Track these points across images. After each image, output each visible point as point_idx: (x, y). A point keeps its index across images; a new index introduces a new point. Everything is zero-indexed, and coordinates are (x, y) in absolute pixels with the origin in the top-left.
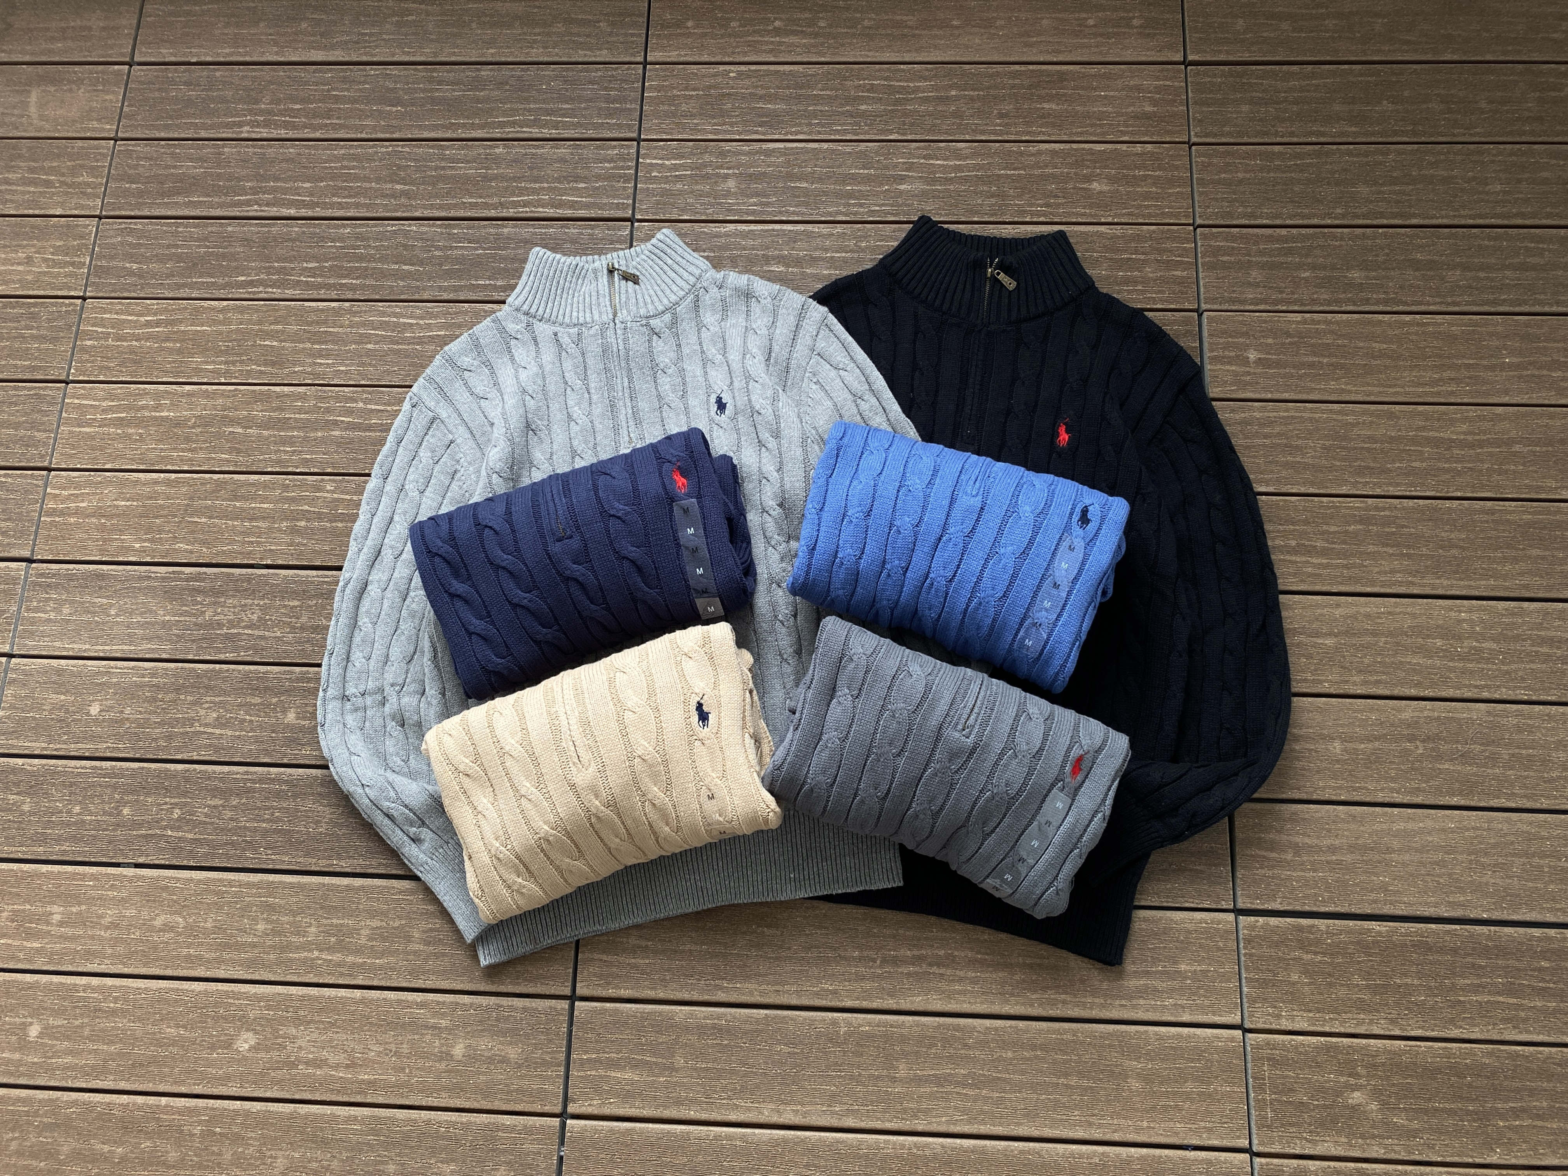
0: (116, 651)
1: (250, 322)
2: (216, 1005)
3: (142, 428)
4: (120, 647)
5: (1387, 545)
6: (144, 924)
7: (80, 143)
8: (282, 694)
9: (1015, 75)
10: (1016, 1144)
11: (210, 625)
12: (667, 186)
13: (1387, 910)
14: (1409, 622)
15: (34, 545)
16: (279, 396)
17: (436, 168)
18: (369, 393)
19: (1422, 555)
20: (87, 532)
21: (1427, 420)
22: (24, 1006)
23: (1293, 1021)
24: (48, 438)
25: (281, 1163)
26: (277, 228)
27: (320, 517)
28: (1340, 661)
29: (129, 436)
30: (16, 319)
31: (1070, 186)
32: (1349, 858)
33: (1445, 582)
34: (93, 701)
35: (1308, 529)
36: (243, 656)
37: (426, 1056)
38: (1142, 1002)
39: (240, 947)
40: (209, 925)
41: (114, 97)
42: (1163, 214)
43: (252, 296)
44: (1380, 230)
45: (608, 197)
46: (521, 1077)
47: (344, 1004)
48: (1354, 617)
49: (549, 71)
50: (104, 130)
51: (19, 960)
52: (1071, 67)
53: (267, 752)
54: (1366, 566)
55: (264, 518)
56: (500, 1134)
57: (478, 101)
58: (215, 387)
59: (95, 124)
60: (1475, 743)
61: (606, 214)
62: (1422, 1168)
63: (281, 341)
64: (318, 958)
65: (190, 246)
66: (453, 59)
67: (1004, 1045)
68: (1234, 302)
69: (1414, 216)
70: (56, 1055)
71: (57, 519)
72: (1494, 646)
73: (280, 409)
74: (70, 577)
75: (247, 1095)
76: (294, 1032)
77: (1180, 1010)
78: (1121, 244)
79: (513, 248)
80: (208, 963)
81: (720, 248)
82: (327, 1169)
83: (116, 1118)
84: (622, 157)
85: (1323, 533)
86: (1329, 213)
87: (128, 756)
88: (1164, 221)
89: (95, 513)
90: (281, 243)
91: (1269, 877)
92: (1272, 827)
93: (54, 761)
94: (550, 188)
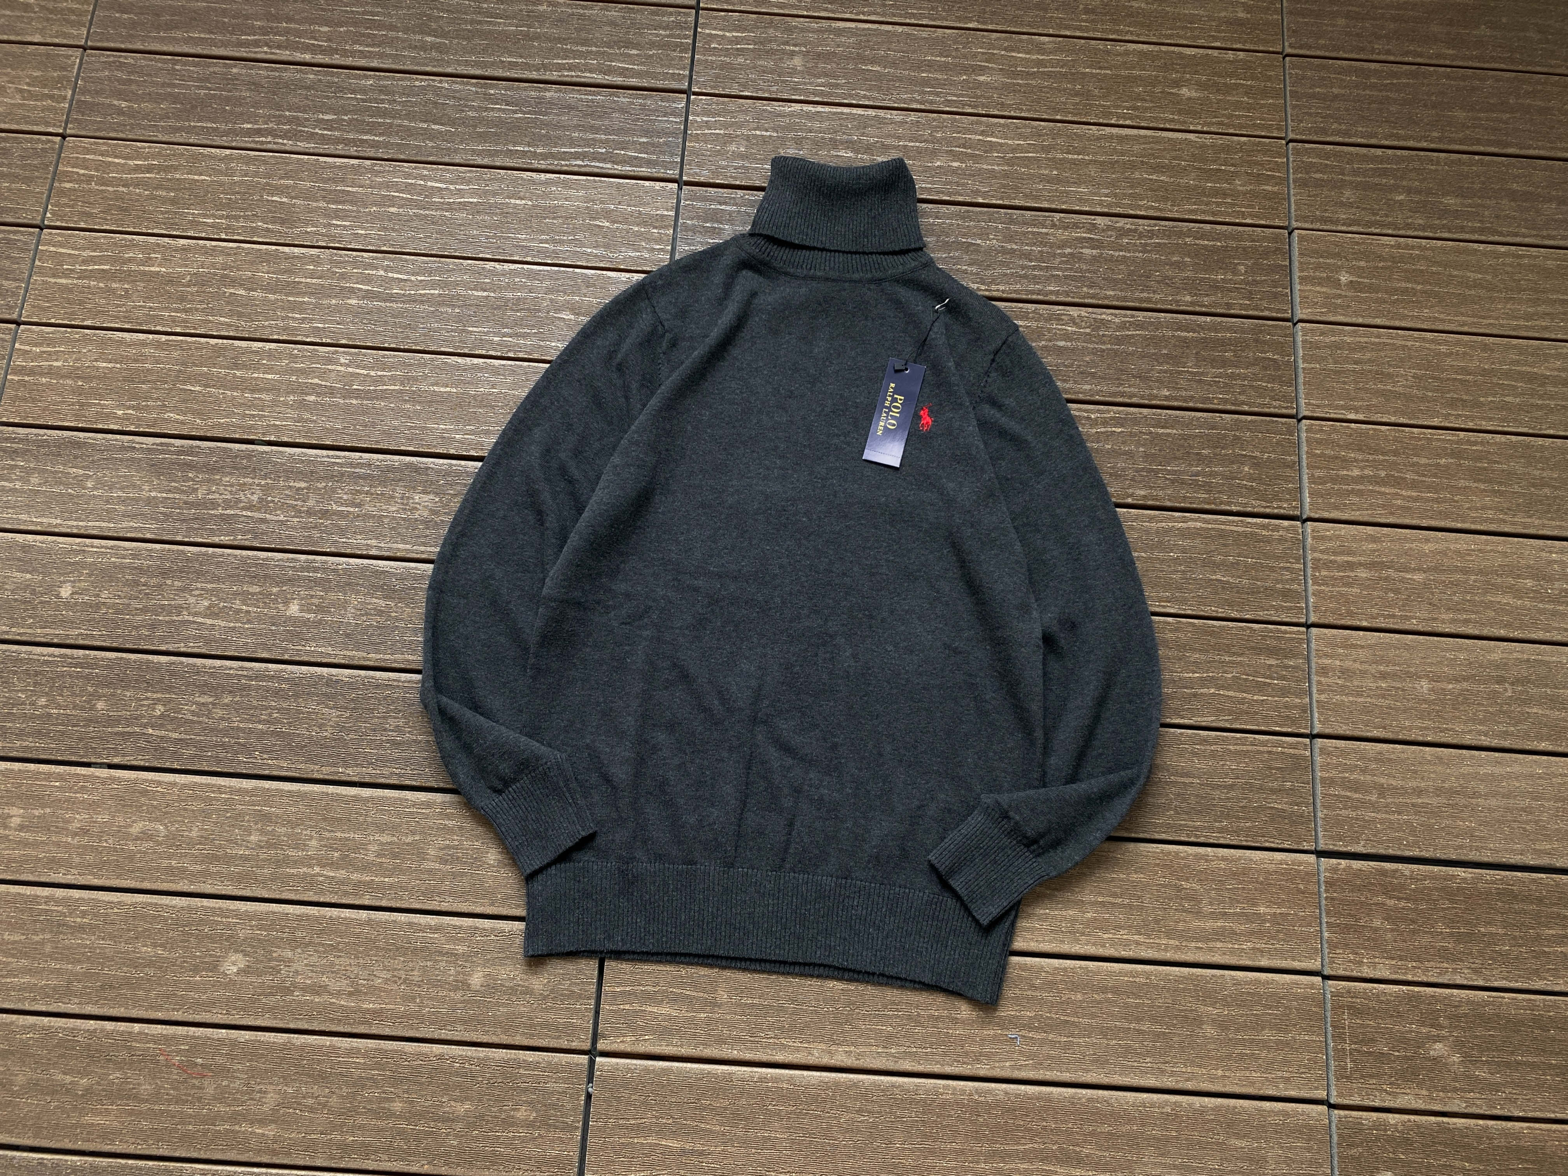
0: (92, 528)
1: (256, 174)
2: (201, 922)
3: (128, 283)
4: (98, 524)
5: (1479, 481)
6: (119, 831)
8: (284, 583)
10: (1085, 1092)
11: (203, 504)
12: (728, 60)
13: (1473, 856)
14: (1499, 561)
16: (287, 257)
17: (472, 22)
18: (391, 260)
19: (1515, 493)
20: (61, 394)
21: (1521, 354)
23: (1375, 969)
24: (17, 287)
25: (271, 1099)
26: (290, 73)
27: (331, 391)
28: (1428, 598)
29: (113, 291)
31: (1158, 90)
32: (1434, 801)
33: (1537, 522)
34: (64, 582)
35: (1399, 460)
36: (240, 539)
38: (1219, 945)
39: (229, 860)
40: (194, 834)
42: (1254, 125)
43: (259, 147)
44: (1477, 157)
45: (662, 66)
46: (547, 1010)
47: (347, 926)
48: (1444, 553)
53: (266, 647)
54: (1456, 501)
55: (268, 390)
56: (522, 1071)
58: (214, 243)
61: (660, 84)
62: (1504, 1123)
63: (292, 198)
64: (319, 875)
65: (188, 87)
67: (1074, 987)
68: (1325, 222)
69: (1510, 145)
70: (12, 974)
71: (26, 378)
73: (290, 272)
74: (42, 444)
75: (233, 1023)
76: (289, 954)
77: (1258, 954)
78: (1210, 154)
79: (556, 114)
80: (193, 877)
81: (784, 128)
82: (325, 1106)
83: (81, 1046)
84: (679, 25)
85: (1413, 465)
86: (1424, 137)
87: (104, 644)
88: (1255, 133)
89: (72, 374)
90: (294, 90)
91: (1352, 818)
92: (1356, 766)
93: (16, 647)
94: (597, 52)
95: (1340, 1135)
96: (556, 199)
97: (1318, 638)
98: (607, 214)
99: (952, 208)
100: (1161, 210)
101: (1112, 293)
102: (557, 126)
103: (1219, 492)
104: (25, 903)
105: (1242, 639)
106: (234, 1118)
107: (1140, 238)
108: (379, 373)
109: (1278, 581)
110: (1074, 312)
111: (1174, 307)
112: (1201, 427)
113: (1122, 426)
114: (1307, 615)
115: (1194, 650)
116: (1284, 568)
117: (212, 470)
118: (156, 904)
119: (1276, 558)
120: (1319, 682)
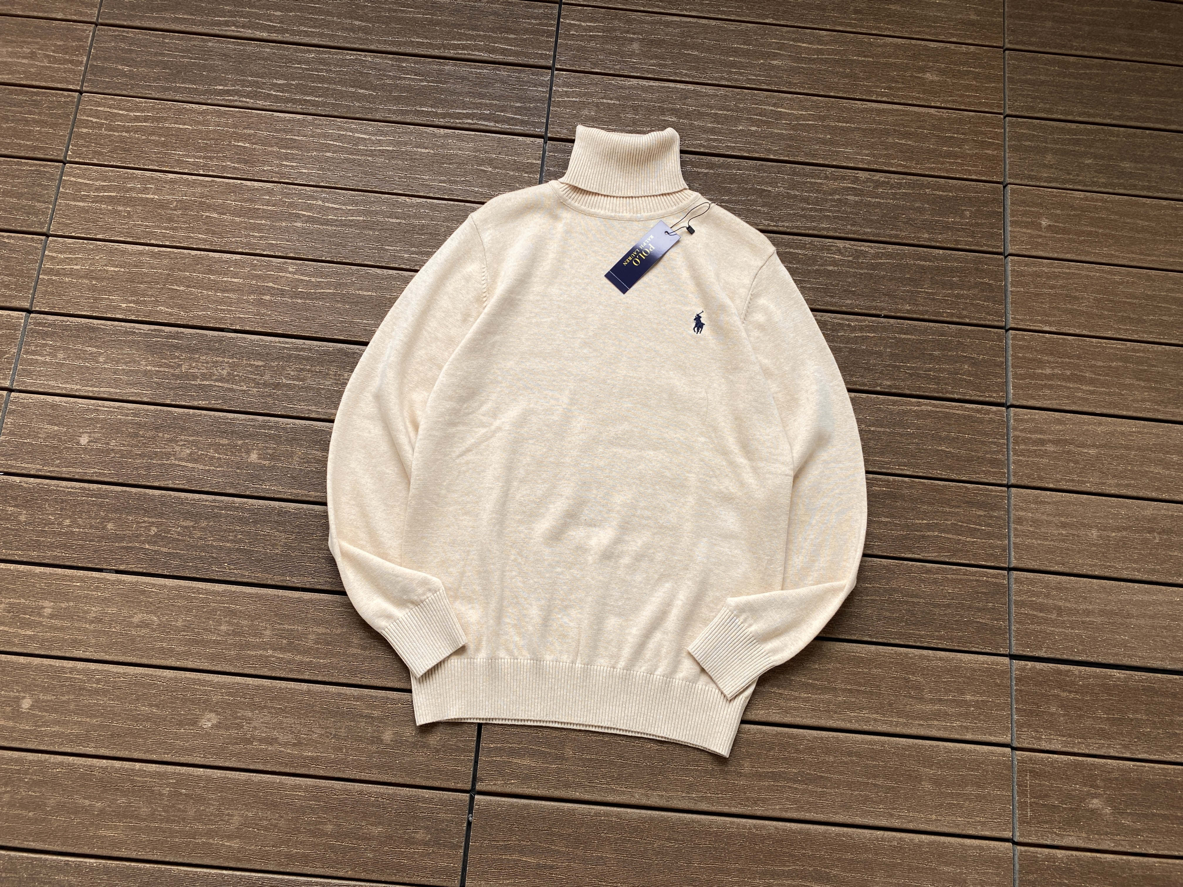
0: (104, 392)
1: (226, 125)
2: (185, 689)
3: (130, 206)
4: (107, 389)
5: (1140, 379)
6: (124, 620)
8: (246, 437)
10: (833, 828)
11: (186, 376)
12: (583, 44)
13: (1126, 661)
14: (1153, 440)
15: (33, 298)
16: (250, 189)
17: (390, 10)
18: (328, 194)
19: (1167, 389)
20: (80, 290)
21: (1175, 284)
22: (17, 683)
23: (1050, 743)
24: (46, 208)
25: (236, 820)
26: (251, 48)
27: (282, 293)
28: (1099, 467)
29: (118, 213)
30: (20, 104)
31: (908, 74)
32: (1099, 620)
34: (83, 433)
35: (1082, 363)
36: (213, 403)
37: (359, 739)
38: (936, 723)
40: (179, 624)
42: (980, 103)
43: (228, 104)
44: (1147, 132)
45: (533, 48)
46: (440, 759)
47: (292, 694)
48: (1112, 434)
51: (15, 645)
53: (232, 485)
54: (1123, 395)
55: (234, 291)
56: (420, 804)
58: (194, 177)
61: (531, 62)
62: (1141, 859)
63: (253, 144)
64: (271, 656)
65: (175, 57)
67: (828, 751)
68: (1032, 179)
69: (1174, 122)
70: (45, 724)
71: (54, 278)
73: (251, 201)
74: (66, 328)
75: (208, 764)
76: (250, 714)
77: (965, 731)
78: (946, 125)
79: (453, 83)
80: (178, 655)
81: (624, 98)
82: (275, 826)
83: (96, 778)
84: (546, 16)
85: (1092, 366)
86: (1109, 115)
87: (112, 480)
88: (981, 109)
89: (88, 275)
90: (255, 60)
91: (1037, 631)
92: (1041, 593)
93: (48, 481)
94: (484, 35)
95: (1020, 865)
96: (452, 149)
97: (1016, 495)
98: (490, 162)
99: (751, 162)
100: (907, 167)
101: (869, 230)
102: (453, 93)
103: (946, 384)
104: (55, 672)
105: (960, 496)
106: (210, 834)
107: (891, 188)
108: (318, 280)
109: (987, 452)
110: (840, 244)
111: (915, 242)
112: (933, 334)
113: (874, 332)
114: (1008, 478)
115: (923, 503)
116: (992, 443)
117: (193, 350)
118: (152, 675)
119: (987, 435)
120: (1016, 529)
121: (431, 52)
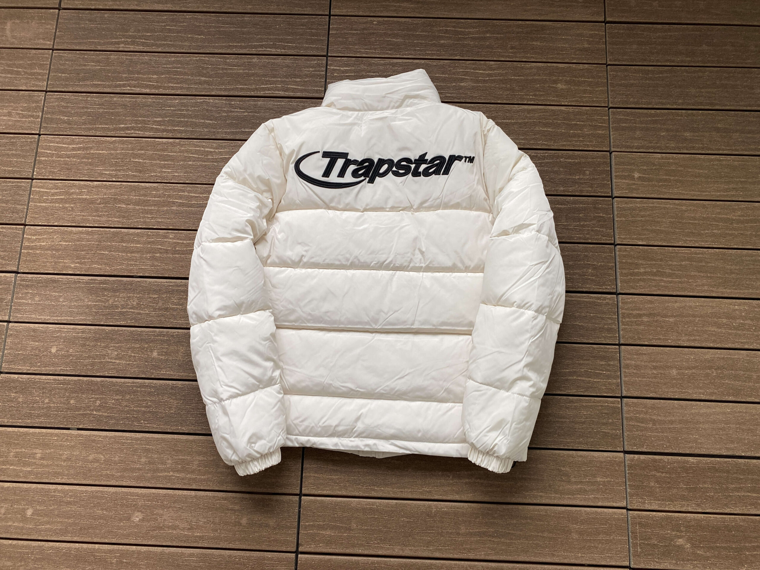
0: (64, 320)
1: (127, 149)
2: (122, 499)
3: (73, 204)
4: (66, 318)
5: (701, 271)
6: (84, 459)
7: (34, 51)
8: (150, 342)
9: (519, 26)
10: (518, 565)
11: (113, 307)
13: (697, 452)
14: (710, 310)
15: (19, 265)
16: (144, 188)
17: (223, 69)
18: (191, 187)
19: (717, 277)
20: (46, 258)
21: (721, 209)
22: (24, 500)
23: (651, 505)
24: (24, 208)
26: (140, 99)
27: (167, 251)
28: (676, 330)
29: (66, 208)
30: (4, 145)
31: (547, 85)
32: (678, 426)
33: (729, 291)
34: (53, 345)
35: (663, 263)
36: (129, 323)
37: (228, 524)
38: (579, 496)
39: (133, 470)
40: (117, 459)
41: (51, 27)
42: (593, 101)
43: (128, 135)
44: (700, 112)
45: (312, 86)
46: (276, 534)
47: (186, 498)
48: (684, 308)
49: (279, 19)
50: (46, 44)
51: (20, 477)
52: (548, 23)
53: (143, 372)
54: (690, 282)
55: (138, 252)
56: (266, 562)
57: (243, 33)
58: (110, 183)
59: (42, 41)
60: (740, 370)
61: (311, 95)
63: (144, 159)
64: (172, 476)
65: (94, 109)
66: (230, 10)
67: (512, 517)
68: (627, 147)
69: (717, 104)
70: (42, 524)
71: (30, 251)
72: (751, 323)
73: (145, 195)
74: (39, 282)
75: (138, 543)
76: (161, 512)
77: (597, 500)
78: (572, 116)
80: (117, 478)
83: (73, 555)
84: (318, 65)
85: (669, 265)
86: (675, 103)
87: (72, 373)
88: (593, 105)
89: (50, 248)
90: (142, 107)
91: (640, 436)
92: (642, 411)
93: (34, 376)
94: (281, 81)
97: (625, 351)
100: (549, 146)
103: (578, 282)
104: (45, 492)
105: (588, 352)
108: (188, 242)
109: (605, 324)
111: (555, 193)
112: (568, 251)
114: (619, 340)
115: (566, 359)
116: (608, 318)
117: (115, 291)
118: (102, 491)
119: (604, 313)
120: (625, 372)
121: (249, 94)
